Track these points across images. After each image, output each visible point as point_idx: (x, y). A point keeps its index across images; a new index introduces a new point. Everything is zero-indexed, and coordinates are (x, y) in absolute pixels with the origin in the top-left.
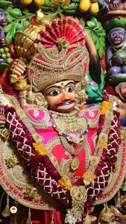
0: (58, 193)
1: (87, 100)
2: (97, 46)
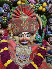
2: (43, 24)
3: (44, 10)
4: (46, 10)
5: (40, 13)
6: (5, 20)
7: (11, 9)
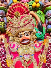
1: (36, 39)
6: (2, 25)
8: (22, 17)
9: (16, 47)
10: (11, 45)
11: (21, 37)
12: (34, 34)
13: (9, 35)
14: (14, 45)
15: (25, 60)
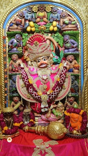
0: (37, 97)
1: (53, 63)
2: (59, 43)
3: (56, 29)
4: (58, 28)
5: (53, 32)
6: (20, 50)
7: (22, 36)
8: (40, 45)
9: (35, 70)
10: (30, 69)
11: (39, 62)
12: (51, 58)
13: (27, 60)
14: (34, 69)
15: (43, 79)
